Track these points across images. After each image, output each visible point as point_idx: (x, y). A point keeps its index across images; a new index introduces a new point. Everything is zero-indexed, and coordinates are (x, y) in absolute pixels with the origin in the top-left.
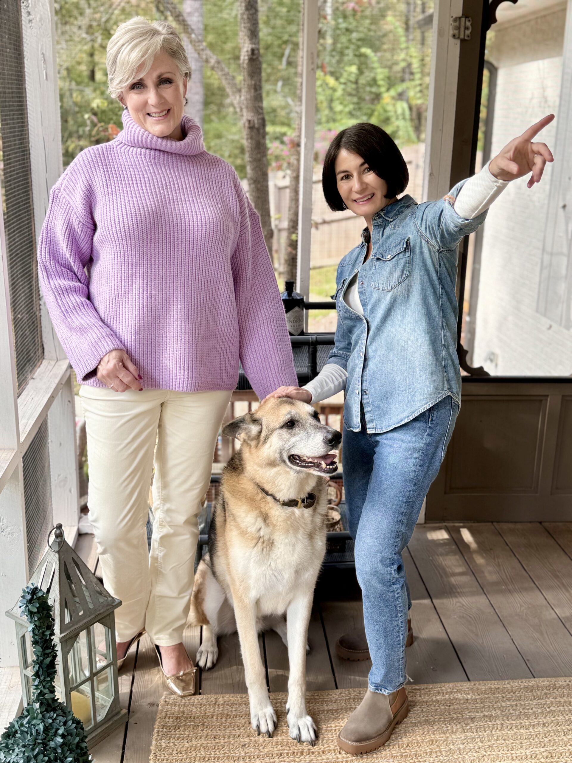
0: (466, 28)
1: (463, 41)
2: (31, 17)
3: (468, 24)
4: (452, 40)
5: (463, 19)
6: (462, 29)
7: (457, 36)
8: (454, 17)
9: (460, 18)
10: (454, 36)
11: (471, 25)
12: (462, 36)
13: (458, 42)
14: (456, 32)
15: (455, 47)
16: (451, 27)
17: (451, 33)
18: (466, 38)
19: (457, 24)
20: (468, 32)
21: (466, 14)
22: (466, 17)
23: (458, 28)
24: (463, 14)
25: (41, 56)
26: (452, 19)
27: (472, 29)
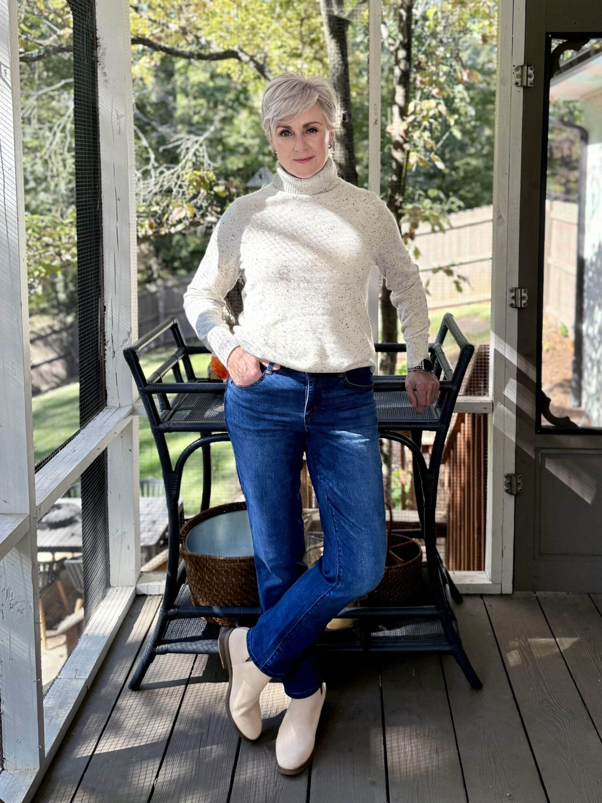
0: (529, 76)
1: (525, 88)
2: (106, 78)
3: (531, 72)
4: (515, 88)
5: (526, 67)
6: (525, 77)
7: (520, 84)
8: (517, 66)
9: (522, 67)
10: (517, 84)
11: (534, 73)
12: (524, 83)
13: (521, 90)
14: (519, 80)
15: (518, 95)
16: (513, 75)
17: (514, 81)
18: (529, 86)
19: (519, 72)
20: (531, 80)
21: (528, 63)
23: (521, 76)
24: (525, 63)
26: (514, 68)
27: (535, 77)
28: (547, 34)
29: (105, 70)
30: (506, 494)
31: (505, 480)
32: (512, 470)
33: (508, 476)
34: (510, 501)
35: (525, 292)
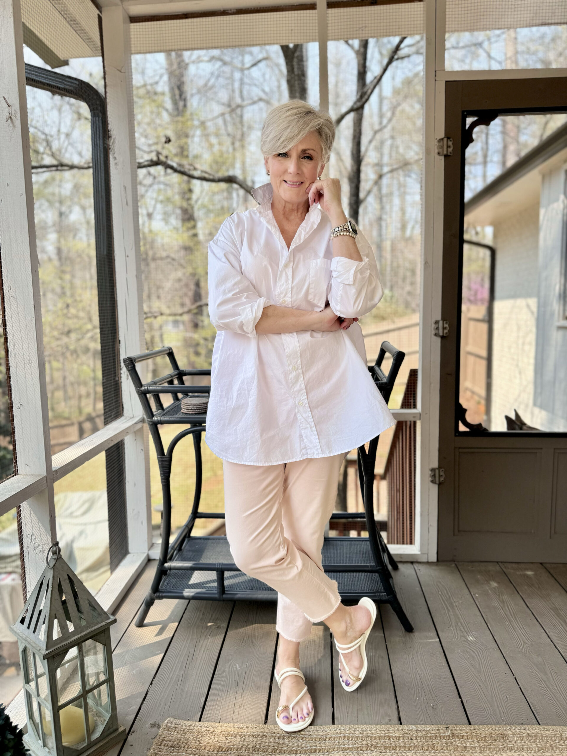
0: (448, 147)
1: (446, 156)
2: (116, 161)
3: (450, 143)
4: (437, 157)
5: (445, 139)
6: (445, 147)
7: (441, 154)
8: (438, 139)
9: (442, 139)
10: (439, 153)
11: (453, 144)
12: (445, 152)
13: (443, 158)
14: (441, 150)
15: (441, 162)
16: (436, 147)
17: (436, 151)
18: (449, 154)
19: (441, 144)
20: (450, 150)
21: (448, 136)
22: (448, 138)
23: (442, 147)
24: (445, 135)
25: (123, 189)
26: (436, 141)
27: (453, 148)
28: (463, 112)
29: (115, 155)
30: (431, 484)
31: (430, 472)
32: (436, 465)
33: (433, 470)
34: (434, 489)
35: (446, 323)
